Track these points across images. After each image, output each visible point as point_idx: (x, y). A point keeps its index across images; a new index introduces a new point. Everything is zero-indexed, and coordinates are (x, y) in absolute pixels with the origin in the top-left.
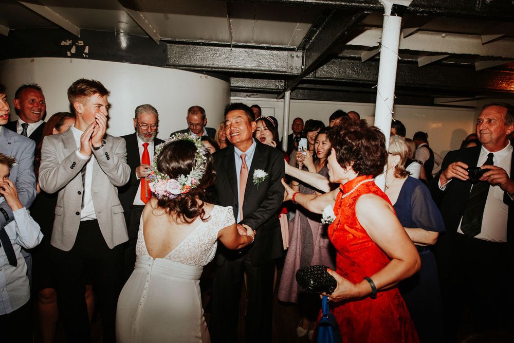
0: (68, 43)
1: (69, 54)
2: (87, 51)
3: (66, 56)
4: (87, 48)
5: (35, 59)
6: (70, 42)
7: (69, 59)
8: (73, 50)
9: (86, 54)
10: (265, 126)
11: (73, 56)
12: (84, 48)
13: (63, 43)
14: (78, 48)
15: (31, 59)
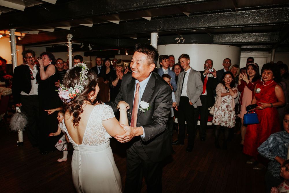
0: (178, 39)
1: (178, 43)
2: (184, 41)
3: (177, 43)
4: (184, 40)
5: (166, 45)
6: (179, 38)
7: (177, 44)
8: (179, 41)
9: (183, 42)
10: (252, 68)
11: (179, 43)
12: (183, 40)
13: (176, 39)
14: (181, 40)
15: (165, 45)
